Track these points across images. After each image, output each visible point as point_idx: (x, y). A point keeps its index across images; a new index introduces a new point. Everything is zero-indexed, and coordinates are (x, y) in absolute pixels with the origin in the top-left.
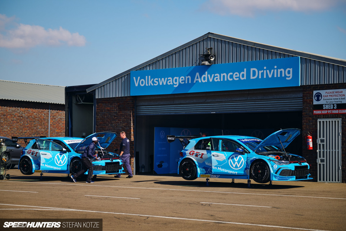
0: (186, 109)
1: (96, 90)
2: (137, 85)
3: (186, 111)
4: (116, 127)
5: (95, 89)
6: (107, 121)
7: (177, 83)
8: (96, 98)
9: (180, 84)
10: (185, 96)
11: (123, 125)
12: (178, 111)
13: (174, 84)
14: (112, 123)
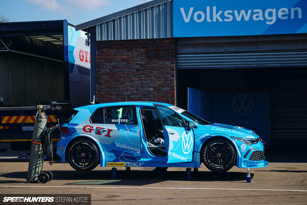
0: (280, 59)
1: (97, 28)
2: (187, 20)
3: (281, 62)
4: (142, 87)
5: (95, 26)
6: (121, 77)
7: (274, 19)
8: (97, 40)
9: (278, 20)
10: (279, 39)
11: (158, 83)
12: (264, 63)
13: (265, 20)
14: (132, 81)
